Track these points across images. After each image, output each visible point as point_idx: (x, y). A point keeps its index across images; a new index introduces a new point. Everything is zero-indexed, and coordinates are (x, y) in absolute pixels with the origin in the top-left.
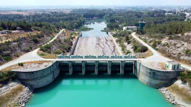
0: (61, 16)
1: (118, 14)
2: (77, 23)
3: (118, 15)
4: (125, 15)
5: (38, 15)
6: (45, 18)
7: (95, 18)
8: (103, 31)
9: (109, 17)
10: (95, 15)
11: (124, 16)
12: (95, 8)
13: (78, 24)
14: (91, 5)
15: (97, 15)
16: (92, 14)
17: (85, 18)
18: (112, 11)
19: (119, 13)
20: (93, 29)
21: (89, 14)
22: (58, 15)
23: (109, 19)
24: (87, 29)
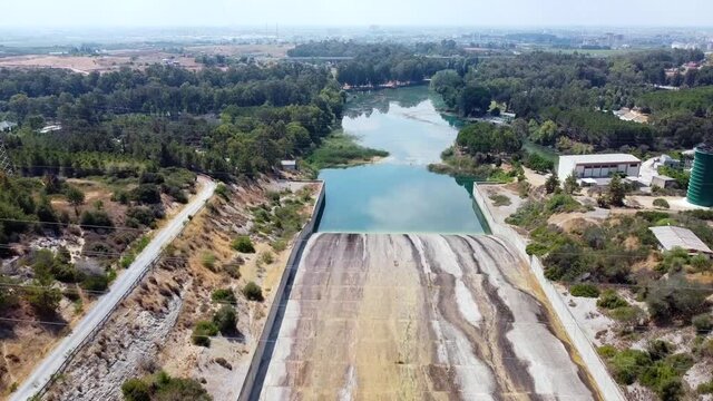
0: (234, 78)
1: (495, 67)
2: (304, 121)
3: (496, 71)
4: (530, 74)
5: (129, 76)
6: (157, 92)
7: (390, 84)
8: (442, 171)
9: (457, 84)
10: (392, 70)
11: (522, 76)
12: (387, 37)
13: (310, 129)
14: (373, 27)
15: (399, 73)
16: (376, 68)
17: (347, 87)
18: (463, 53)
19: (498, 63)
20: (384, 154)
21: (366, 66)
22: (224, 74)
23: (457, 94)
24: (352, 157)
